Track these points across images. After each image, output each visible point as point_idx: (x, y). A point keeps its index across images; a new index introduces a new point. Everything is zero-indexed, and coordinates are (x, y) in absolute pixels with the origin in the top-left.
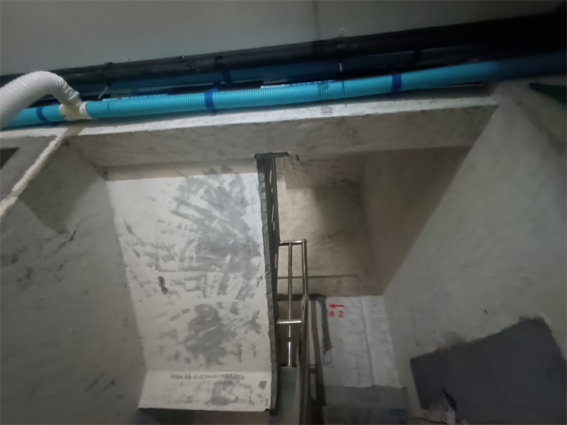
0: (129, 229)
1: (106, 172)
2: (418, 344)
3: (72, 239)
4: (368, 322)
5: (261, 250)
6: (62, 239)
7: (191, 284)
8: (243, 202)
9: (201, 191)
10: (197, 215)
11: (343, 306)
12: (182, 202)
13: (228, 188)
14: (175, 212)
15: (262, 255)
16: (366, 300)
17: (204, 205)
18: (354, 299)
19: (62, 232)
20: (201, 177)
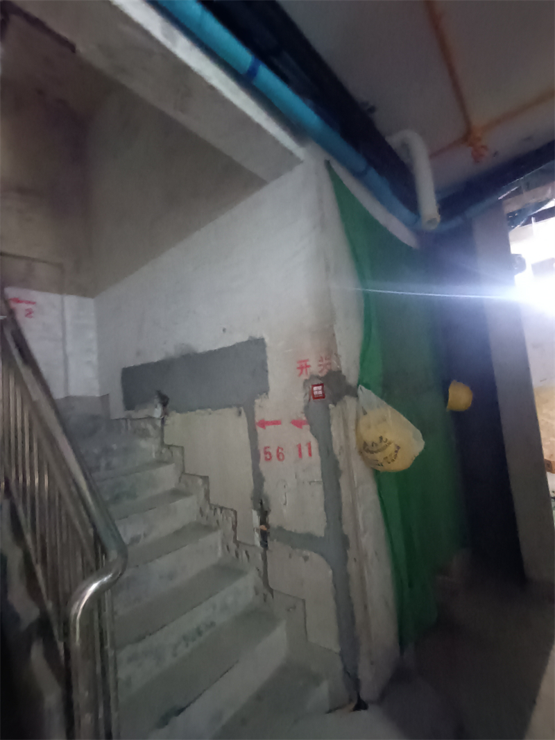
2: (138, 354)
4: (69, 328)
11: (34, 303)
16: (71, 301)
18: (54, 298)
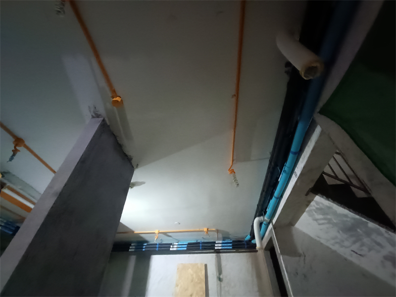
0: (318, 237)
1: (292, 224)
3: (305, 256)
5: (364, 220)
6: (302, 258)
7: (365, 248)
8: (329, 208)
9: (314, 213)
10: (326, 221)
12: (316, 220)
13: (318, 207)
14: (319, 224)
15: (368, 221)
17: (321, 217)
19: (300, 256)
20: (307, 209)
